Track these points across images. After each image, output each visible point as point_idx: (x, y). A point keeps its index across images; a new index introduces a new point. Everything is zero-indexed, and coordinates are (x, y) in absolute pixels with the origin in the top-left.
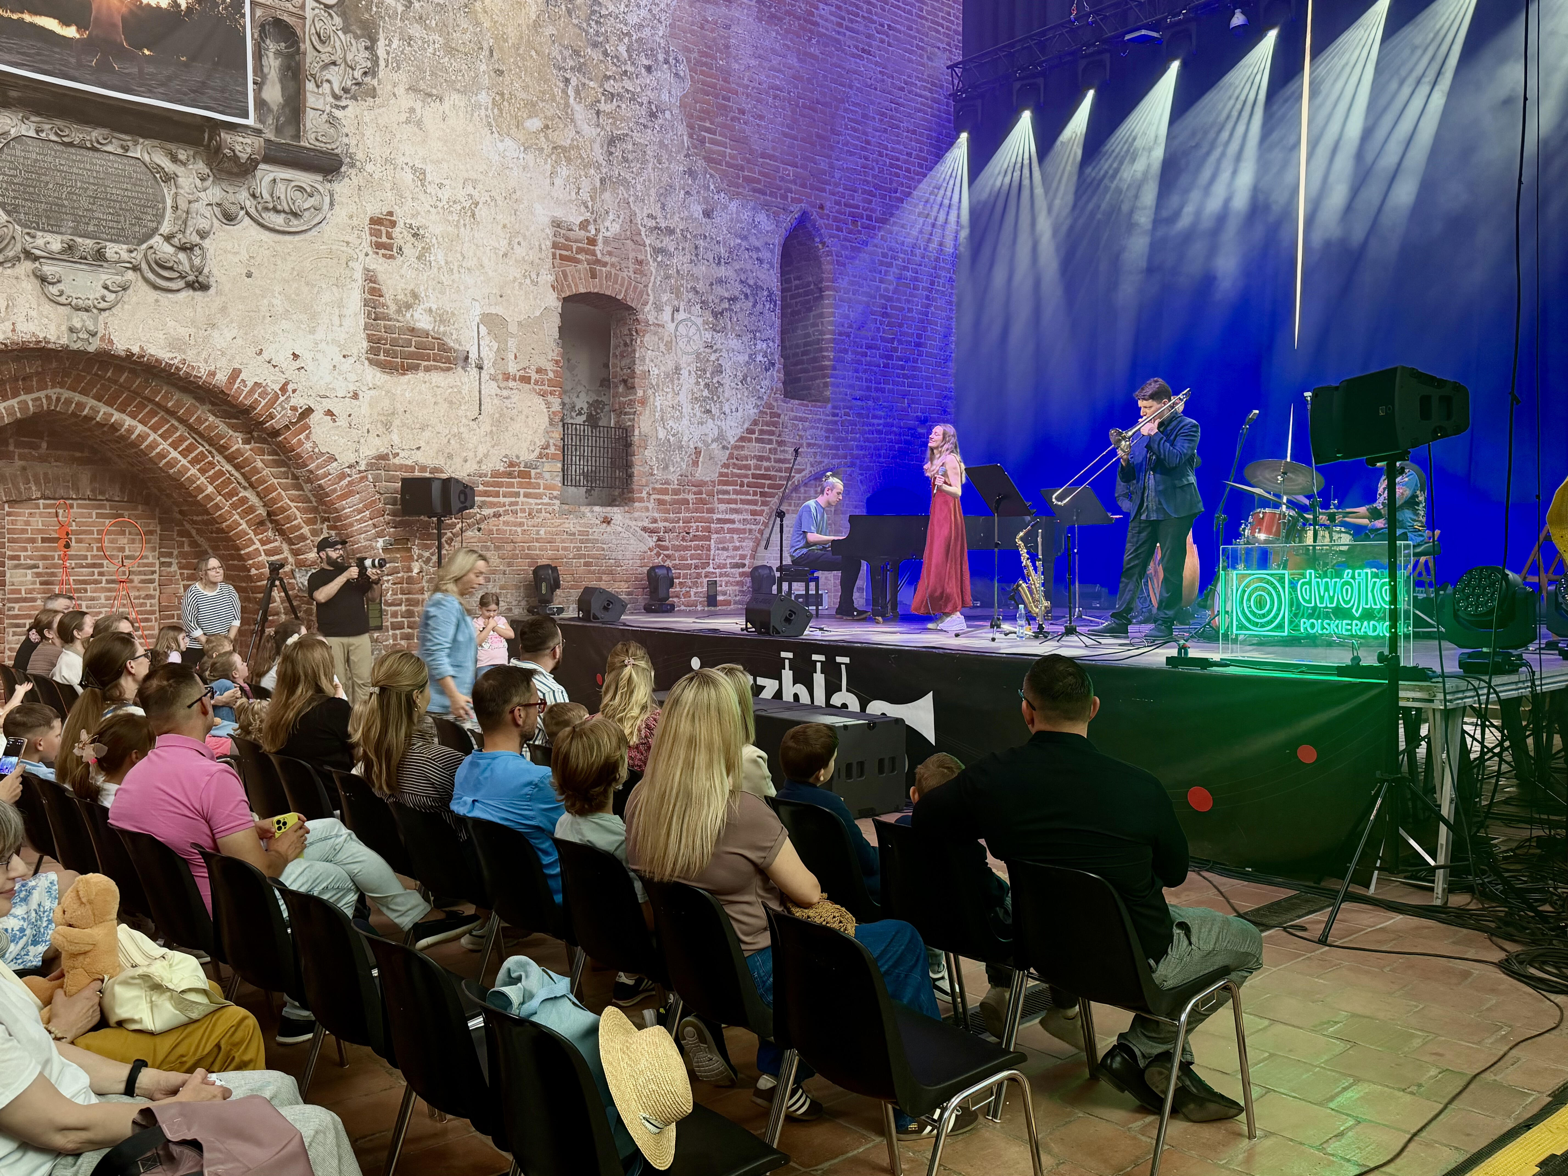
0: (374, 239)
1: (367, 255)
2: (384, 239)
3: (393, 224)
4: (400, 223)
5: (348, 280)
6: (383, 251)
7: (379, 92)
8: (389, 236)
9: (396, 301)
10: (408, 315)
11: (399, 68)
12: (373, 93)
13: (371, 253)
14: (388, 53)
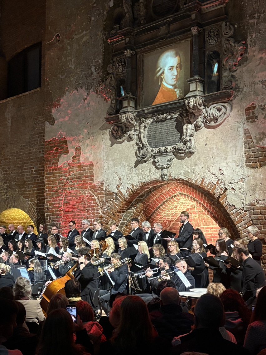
0: (247, 116)
1: (244, 124)
2: (251, 115)
3: (254, 108)
4: (257, 107)
5: (238, 136)
6: (251, 120)
7: (248, 58)
8: (253, 113)
9: (256, 139)
10: (261, 143)
11: (255, 44)
12: (246, 59)
13: (246, 123)
14: (251, 41)
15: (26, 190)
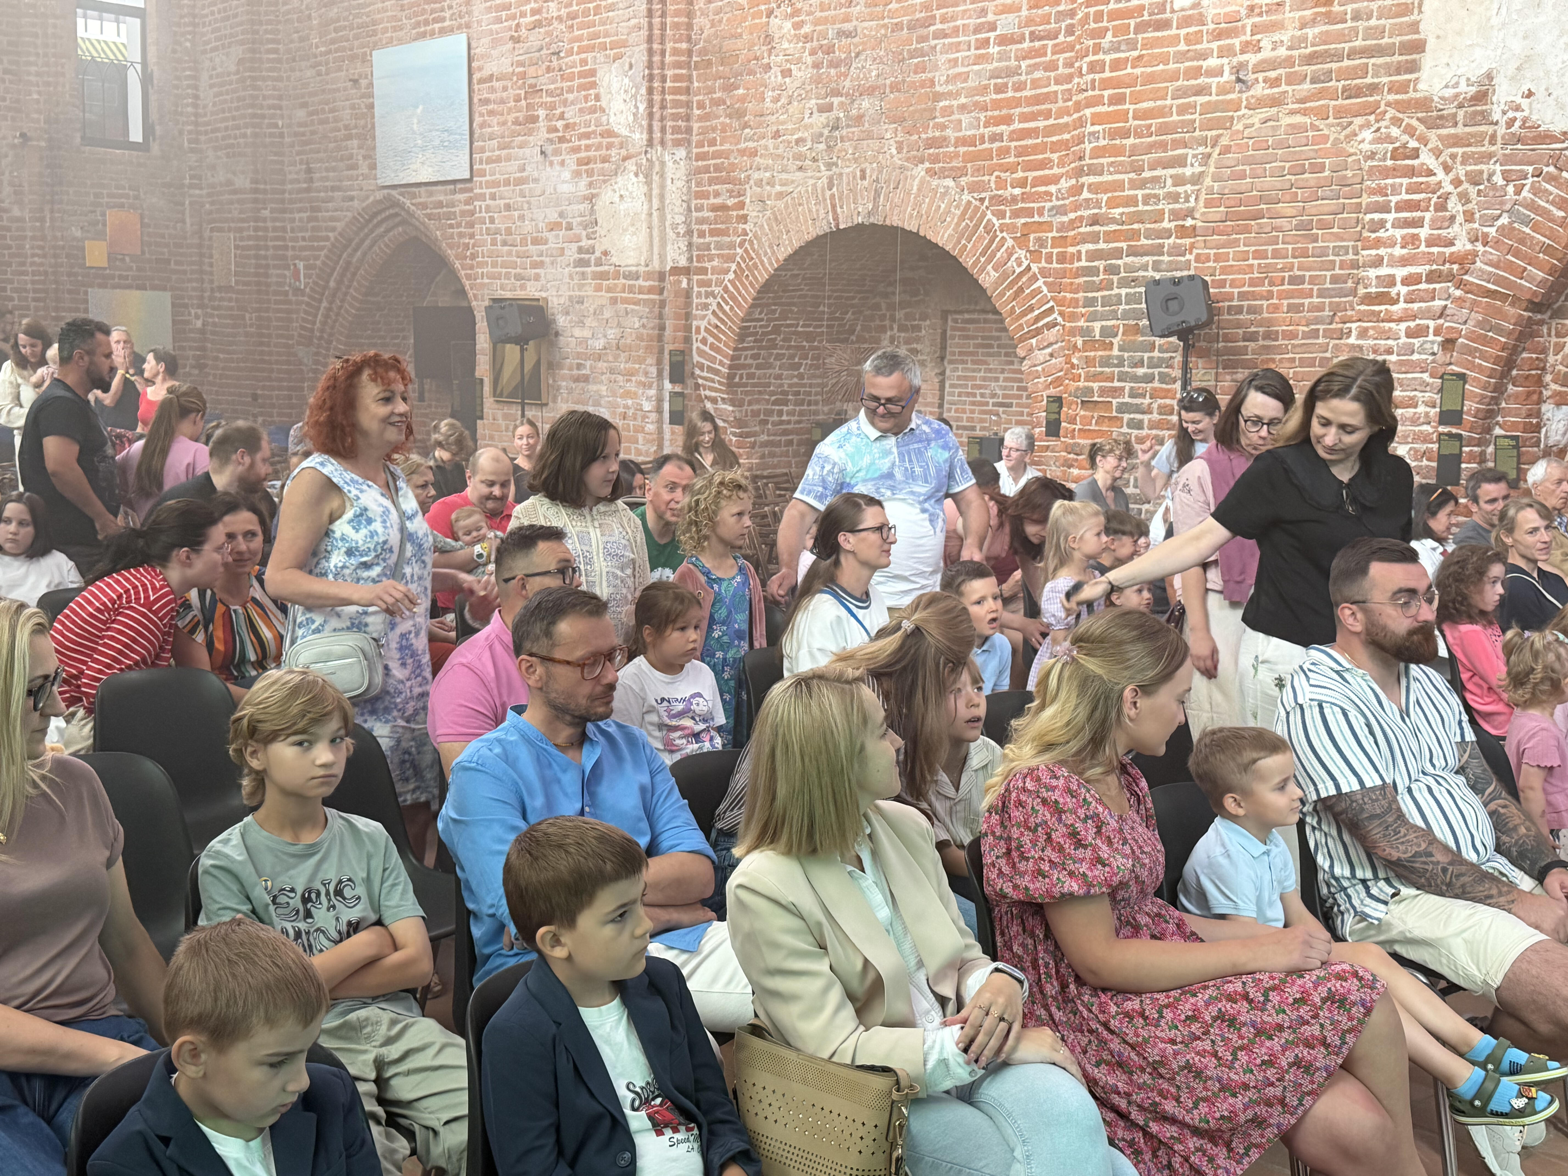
15: (945, 139)
